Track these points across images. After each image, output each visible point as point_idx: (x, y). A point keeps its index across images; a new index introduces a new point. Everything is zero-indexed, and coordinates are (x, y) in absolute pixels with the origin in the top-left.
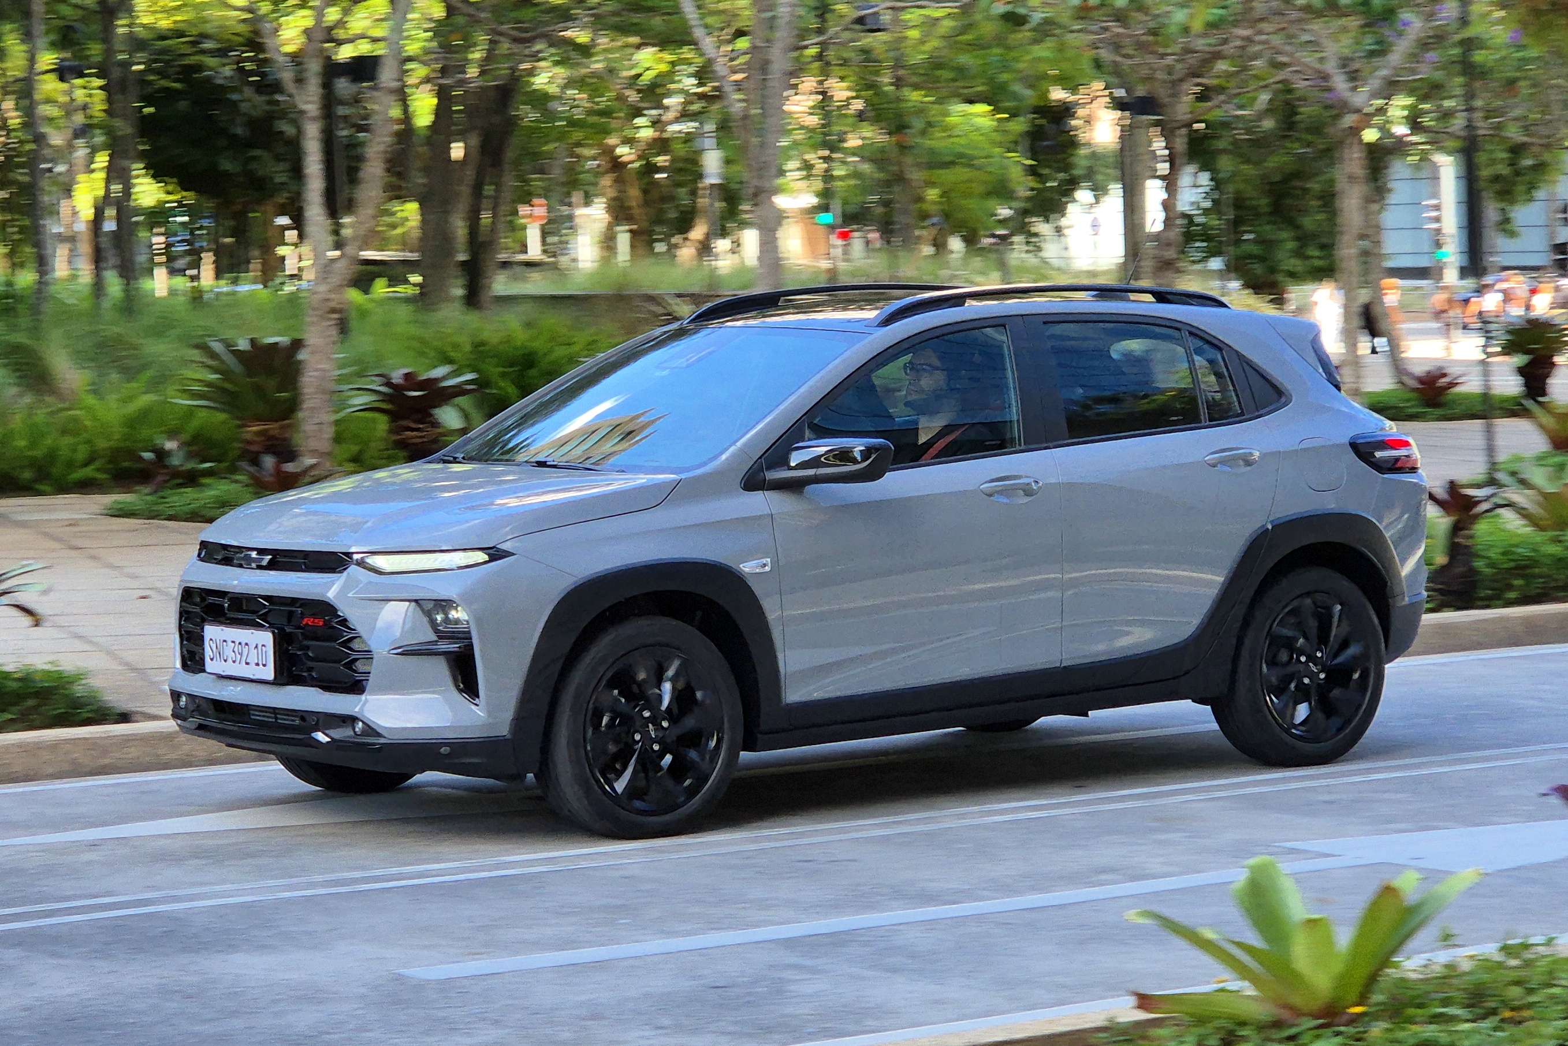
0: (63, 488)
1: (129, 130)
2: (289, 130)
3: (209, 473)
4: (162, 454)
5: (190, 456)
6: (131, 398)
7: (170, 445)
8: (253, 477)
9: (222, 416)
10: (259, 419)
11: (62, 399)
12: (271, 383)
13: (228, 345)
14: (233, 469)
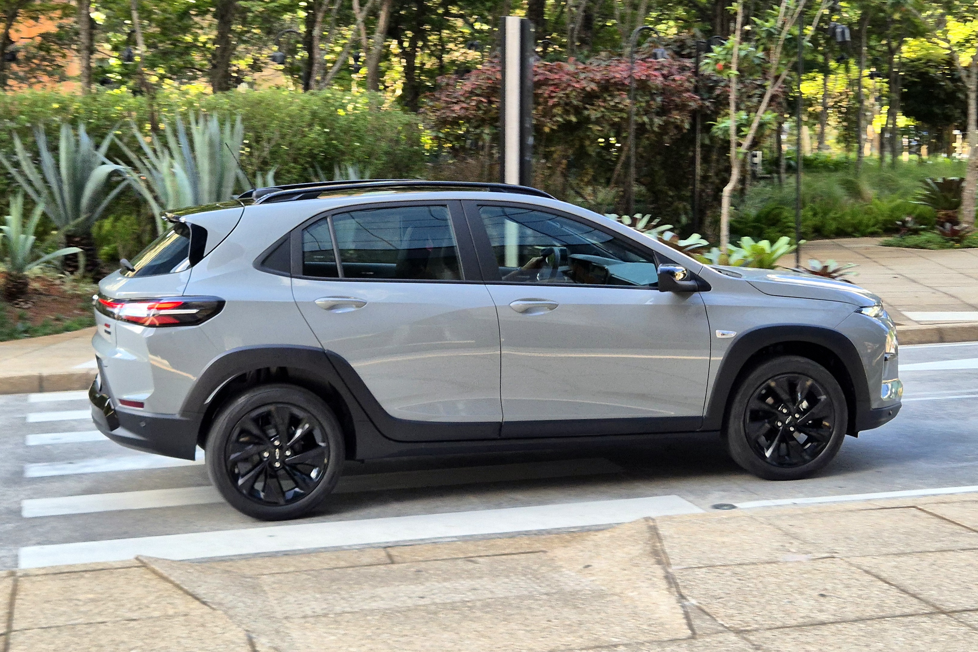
0: (864, 235)
1: (897, 98)
2: (961, 96)
3: (923, 230)
4: (904, 222)
5: (916, 223)
6: (893, 201)
7: (908, 219)
8: (941, 231)
9: (930, 208)
10: (945, 209)
11: (865, 201)
12: (949, 195)
13: (933, 180)
14: (933, 228)
